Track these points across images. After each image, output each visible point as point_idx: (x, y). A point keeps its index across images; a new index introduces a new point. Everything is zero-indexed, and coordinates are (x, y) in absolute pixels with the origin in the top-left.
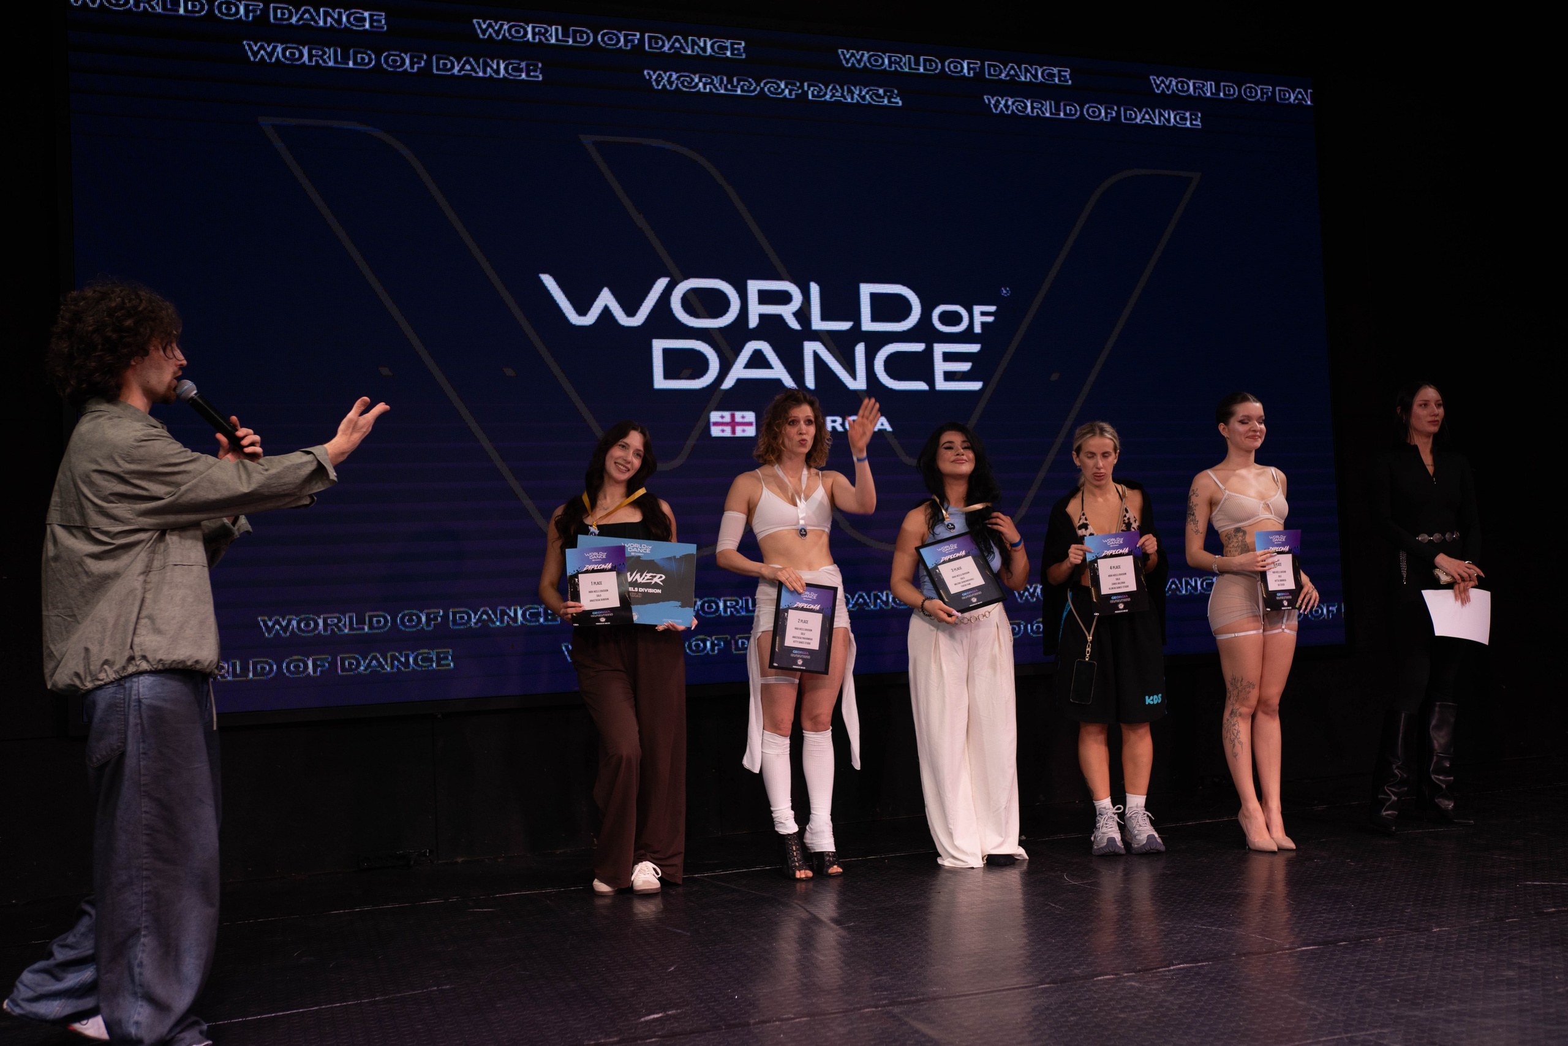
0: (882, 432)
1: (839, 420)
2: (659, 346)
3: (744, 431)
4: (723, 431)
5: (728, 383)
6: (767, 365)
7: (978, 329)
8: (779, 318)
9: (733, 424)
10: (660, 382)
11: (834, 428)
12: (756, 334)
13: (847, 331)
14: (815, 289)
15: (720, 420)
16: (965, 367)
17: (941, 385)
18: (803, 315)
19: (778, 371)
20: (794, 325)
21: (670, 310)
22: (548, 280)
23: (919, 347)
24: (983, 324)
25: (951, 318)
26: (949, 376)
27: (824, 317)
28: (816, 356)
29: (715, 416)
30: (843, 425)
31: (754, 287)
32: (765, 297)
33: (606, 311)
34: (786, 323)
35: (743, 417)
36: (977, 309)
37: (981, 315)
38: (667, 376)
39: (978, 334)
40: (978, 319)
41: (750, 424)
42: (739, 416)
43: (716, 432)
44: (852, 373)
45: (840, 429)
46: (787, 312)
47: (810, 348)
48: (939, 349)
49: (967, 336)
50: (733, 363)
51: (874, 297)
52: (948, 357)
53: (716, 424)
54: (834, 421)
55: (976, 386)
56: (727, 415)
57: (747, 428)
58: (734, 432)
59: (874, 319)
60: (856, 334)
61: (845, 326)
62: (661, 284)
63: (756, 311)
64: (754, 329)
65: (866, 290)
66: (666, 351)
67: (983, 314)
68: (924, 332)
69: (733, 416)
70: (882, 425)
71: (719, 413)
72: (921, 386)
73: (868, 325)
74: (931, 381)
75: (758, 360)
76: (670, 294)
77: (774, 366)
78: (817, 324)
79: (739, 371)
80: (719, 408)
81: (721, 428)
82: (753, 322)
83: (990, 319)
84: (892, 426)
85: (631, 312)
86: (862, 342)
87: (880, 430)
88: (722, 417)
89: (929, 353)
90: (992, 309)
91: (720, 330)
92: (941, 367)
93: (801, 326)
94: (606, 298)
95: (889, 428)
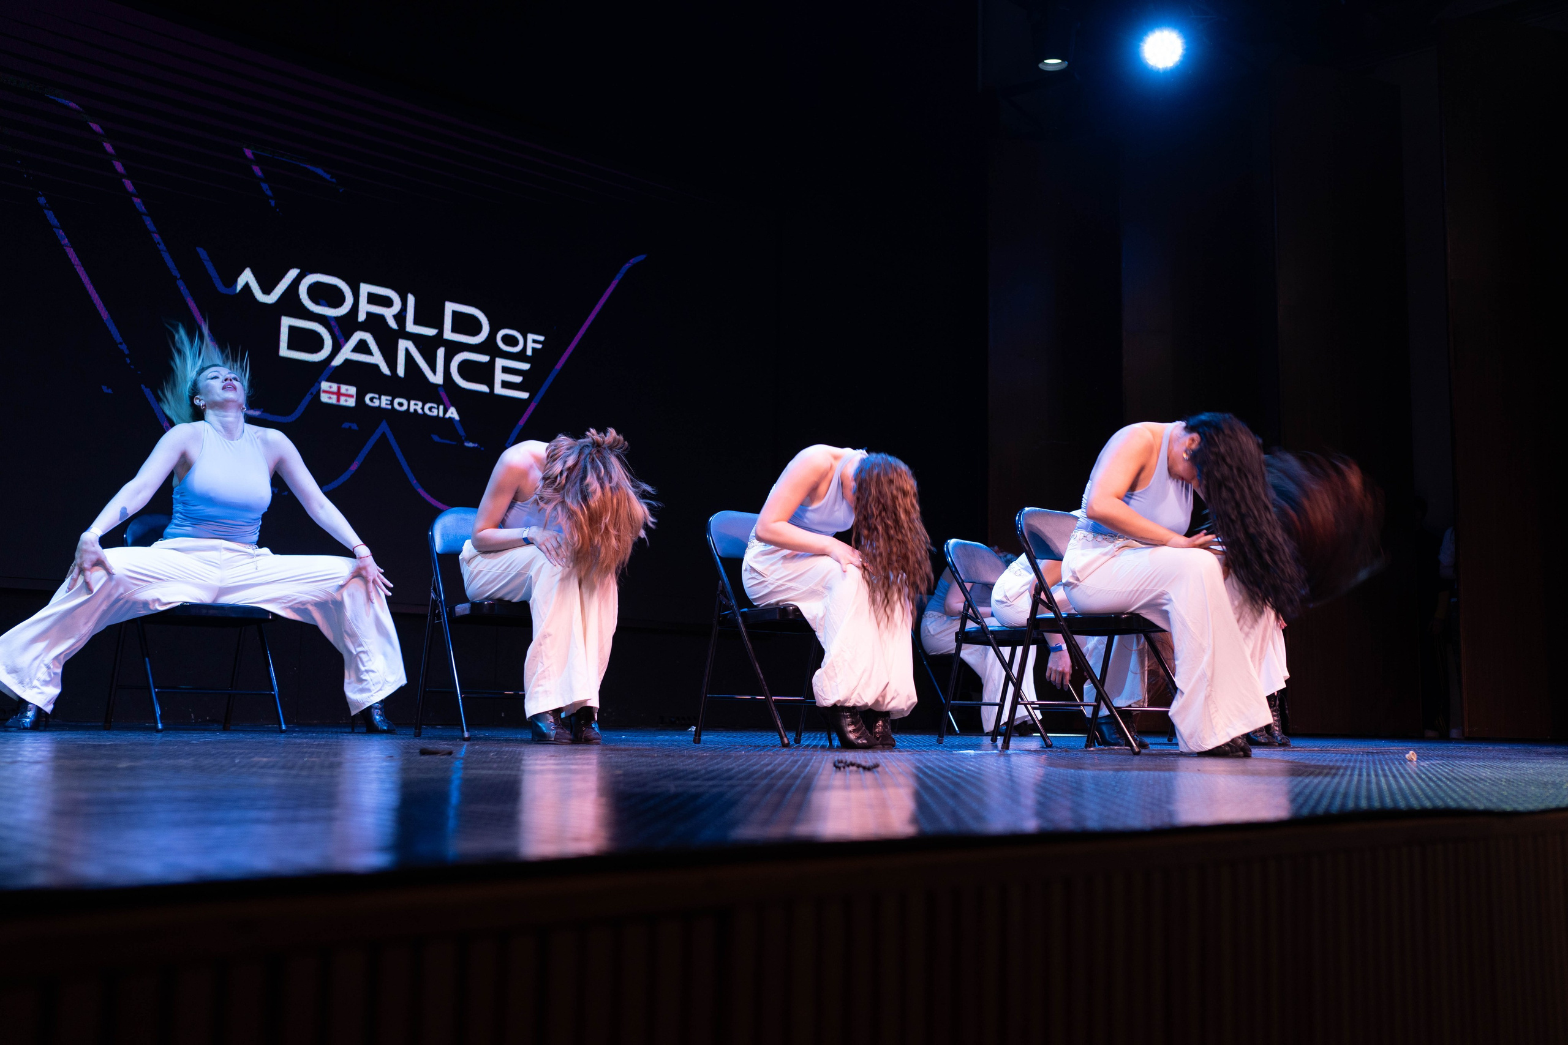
0: (450, 419)
1: (420, 404)
2: (286, 322)
3: (346, 401)
4: (330, 398)
5: (337, 361)
6: (369, 353)
7: (529, 352)
8: (382, 318)
9: (338, 394)
10: (284, 351)
11: (415, 410)
12: (363, 327)
13: (433, 336)
14: (411, 299)
15: (328, 389)
16: (518, 379)
17: (499, 390)
18: (400, 318)
19: (377, 358)
20: (393, 324)
21: (298, 296)
22: (202, 253)
23: (485, 359)
24: (534, 349)
25: (512, 341)
26: (505, 385)
27: (417, 322)
28: (408, 353)
29: (325, 385)
30: (423, 409)
31: (365, 289)
32: (373, 299)
33: (247, 286)
34: (387, 323)
35: (347, 390)
36: (531, 337)
37: (532, 342)
38: (291, 347)
39: (529, 356)
40: (530, 345)
41: (352, 396)
42: (344, 388)
43: (324, 398)
44: (433, 369)
45: (420, 411)
46: (389, 314)
47: (403, 344)
48: (500, 363)
49: (521, 356)
50: (344, 345)
51: (455, 314)
52: (506, 370)
53: (325, 392)
54: (416, 404)
55: (524, 395)
56: (334, 387)
57: (348, 399)
58: (338, 400)
59: (454, 330)
60: (439, 341)
61: (431, 332)
62: (293, 273)
63: (365, 308)
64: (362, 322)
65: (450, 307)
66: (292, 329)
67: (535, 341)
68: (489, 347)
69: (339, 388)
70: (452, 413)
71: (329, 384)
72: (484, 388)
73: (448, 335)
74: (491, 386)
75: (362, 347)
76: (299, 283)
77: (374, 353)
78: (411, 327)
79: (347, 353)
80: (328, 380)
81: (329, 395)
82: (362, 317)
83: (539, 346)
84: (460, 416)
85: (267, 290)
86: (443, 346)
87: (450, 418)
88: (331, 387)
89: (491, 365)
90: (541, 338)
91: (337, 319)
92: (499, 377)
93: (398, 326)
94: (247, 277)
95: (456, 416)
